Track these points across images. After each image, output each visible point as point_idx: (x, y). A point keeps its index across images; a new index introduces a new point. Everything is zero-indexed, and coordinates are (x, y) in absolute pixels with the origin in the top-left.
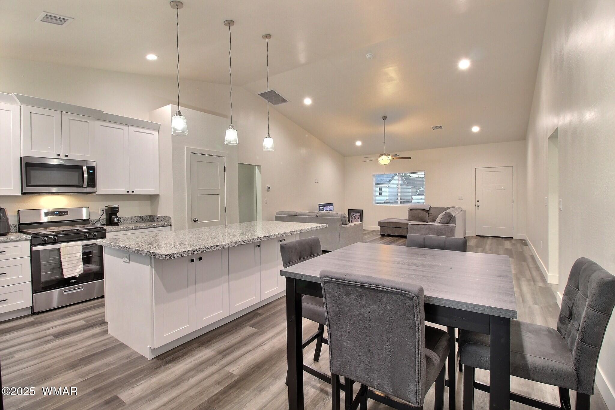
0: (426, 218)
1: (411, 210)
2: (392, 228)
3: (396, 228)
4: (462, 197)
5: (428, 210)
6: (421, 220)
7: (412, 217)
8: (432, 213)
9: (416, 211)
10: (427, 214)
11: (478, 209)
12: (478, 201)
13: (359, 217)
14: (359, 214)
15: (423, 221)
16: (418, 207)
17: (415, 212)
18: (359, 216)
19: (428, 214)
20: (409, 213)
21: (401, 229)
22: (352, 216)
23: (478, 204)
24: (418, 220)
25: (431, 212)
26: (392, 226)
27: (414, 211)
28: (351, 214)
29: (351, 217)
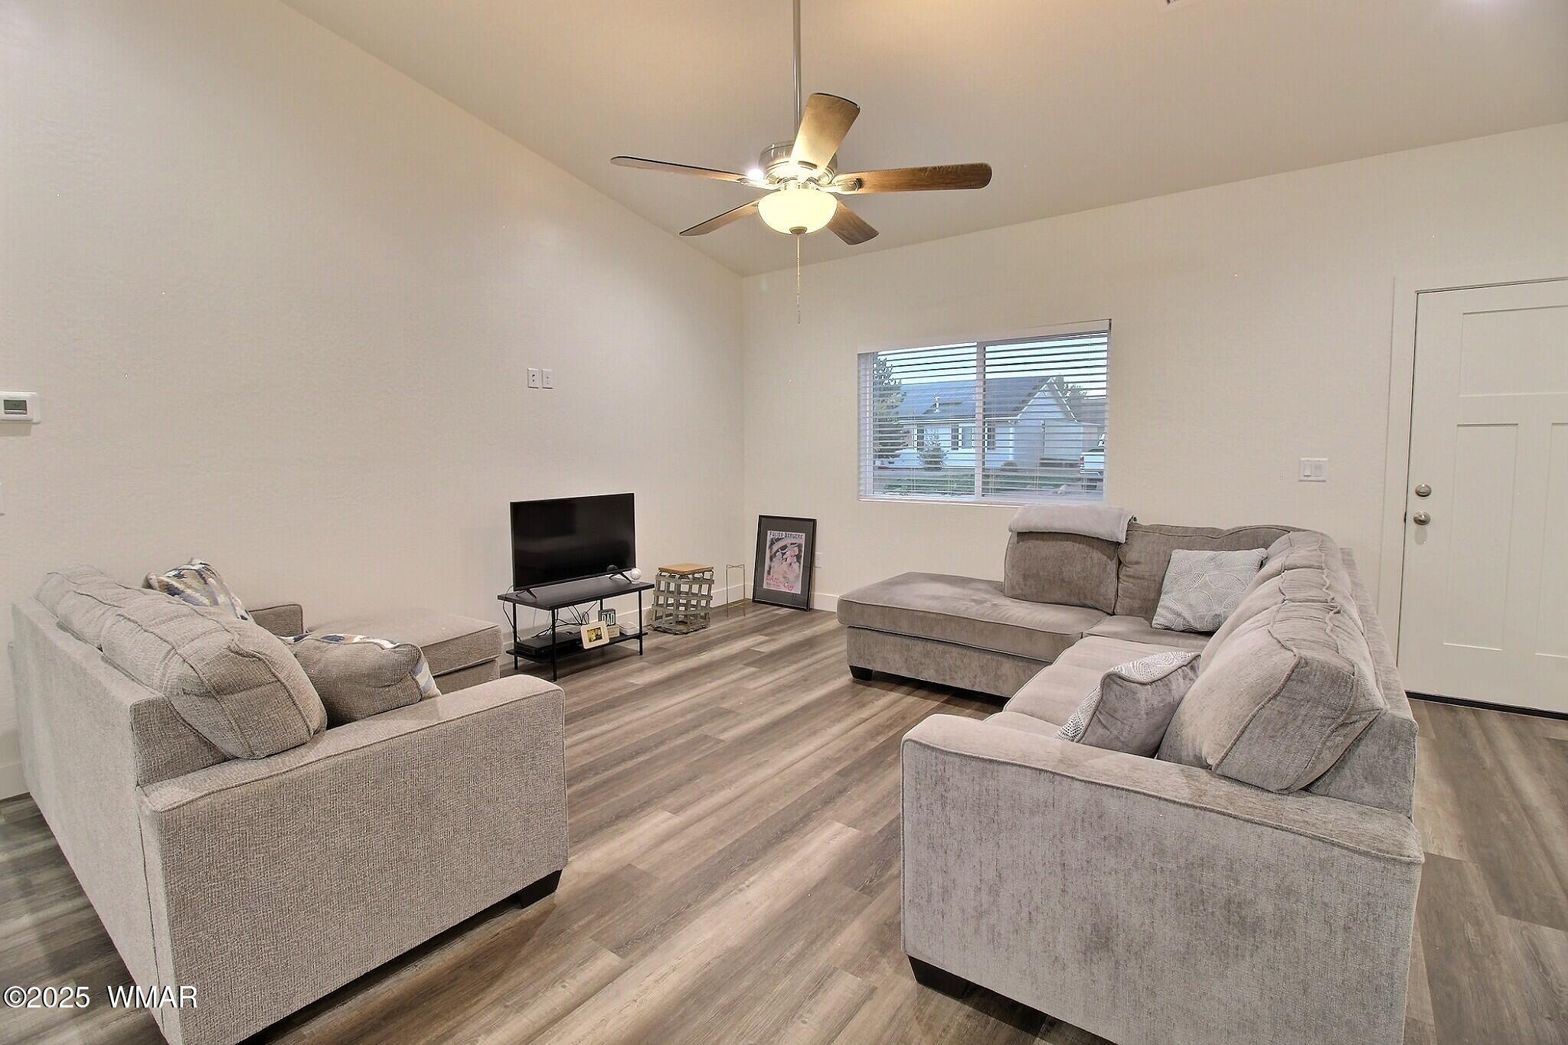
0: (1103, 591)
1: (1024, 535)
2: (907, 641)
3: (929, 645)
4: (1318, 467)
5: (1118, 544)
6: (1074, 600)
7: (1025, 577)
8: (1137, 563)
9: (1050, 543)
10: (1112, 566)
11: (1420, 540)
12: (1423, 494)
13: (800, 551)
14: (801, 538)
15: (1089, 602)
16: (1058, 525)
17: (1047, 548)
18: (799, 546)
19: (1120, 563)
20: (1012, 550)
21: (955, 651)
22: (772, 543)
23: (1419, 507)
24: (1057, 595)
25: (1132, 555)
26: (905, 629)
27: (1038, 542)
28: (771, 535)
29: (768, 551)
